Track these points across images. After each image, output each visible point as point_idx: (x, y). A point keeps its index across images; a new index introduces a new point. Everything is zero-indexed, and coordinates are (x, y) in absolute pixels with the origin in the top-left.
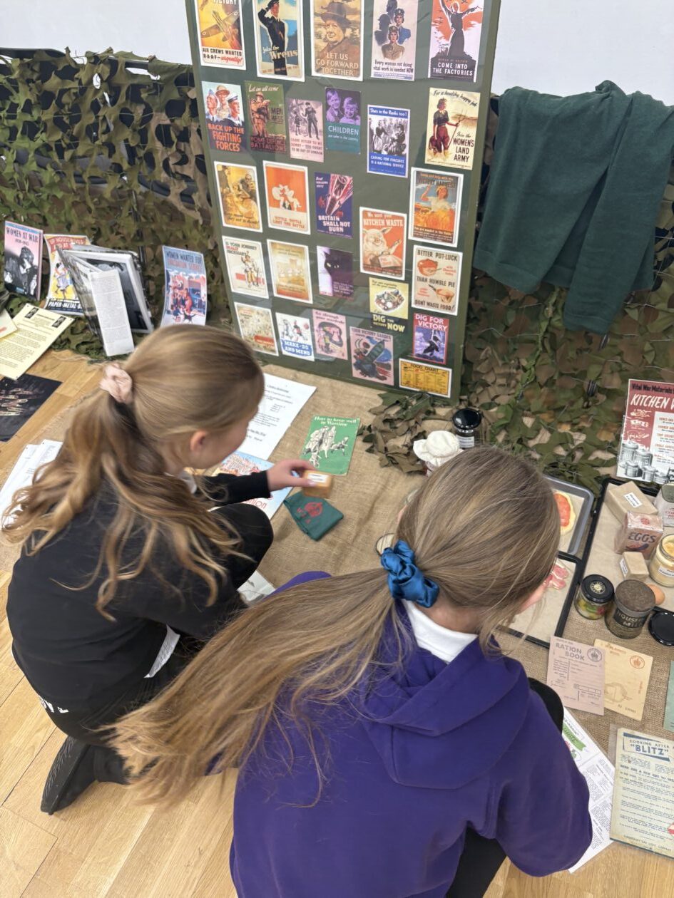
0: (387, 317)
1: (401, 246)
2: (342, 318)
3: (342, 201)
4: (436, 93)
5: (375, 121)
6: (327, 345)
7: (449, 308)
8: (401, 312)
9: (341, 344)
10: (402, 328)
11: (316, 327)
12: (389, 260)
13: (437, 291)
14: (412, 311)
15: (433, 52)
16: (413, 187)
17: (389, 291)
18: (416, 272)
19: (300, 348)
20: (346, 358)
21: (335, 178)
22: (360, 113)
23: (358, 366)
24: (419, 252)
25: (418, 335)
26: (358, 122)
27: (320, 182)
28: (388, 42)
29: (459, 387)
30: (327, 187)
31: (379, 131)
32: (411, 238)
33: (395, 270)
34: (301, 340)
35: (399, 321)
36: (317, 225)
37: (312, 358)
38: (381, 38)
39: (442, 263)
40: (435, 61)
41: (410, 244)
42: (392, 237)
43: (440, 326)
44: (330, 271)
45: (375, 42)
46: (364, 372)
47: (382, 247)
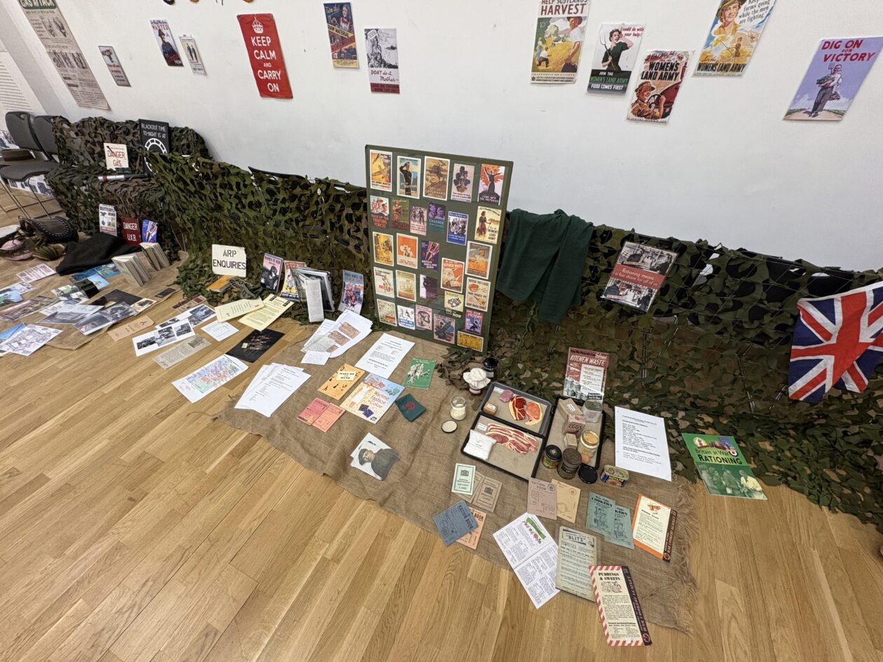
0: (453, 310)
1: (461, 277)
2: (430, 310)
3: (434, 254)
4: (481, 209)
6: (422, 322)
7: (483, 308)
8: (460, 308)
9: (429, 322)
10: (460, 316)
11: (417, 314)
12: (455, 283)
13: (478, 300)
14: (465, 308)
15: (481, 191)
16: (468, 250)
17: (454, 298)
18: (468, 290)
19: (408, 323)
20: (431, 329)
21: (431, 243)
22: (445, 215)
23: (437, 334)
24: (470, 280)
25: (467, 320)
26: (444, 219)
27: (424, 245)
28: (460, 185)
29: (487, 347)
30: (427, 247)
31: (454, 223)
32: (466, 273)
33: (458, 288)
34: (409, 319)
35: (458, 313)
36: (421, 265)
37: (414, 328)
38: (456, 183)
39: (481, 286)
40: (481, 195)
41: (466, 276)
42: (457, 272)
43: (479, 316)
44: (425, 286)
45: (453, 185)
46: (440, 337)
47: (452, 277)
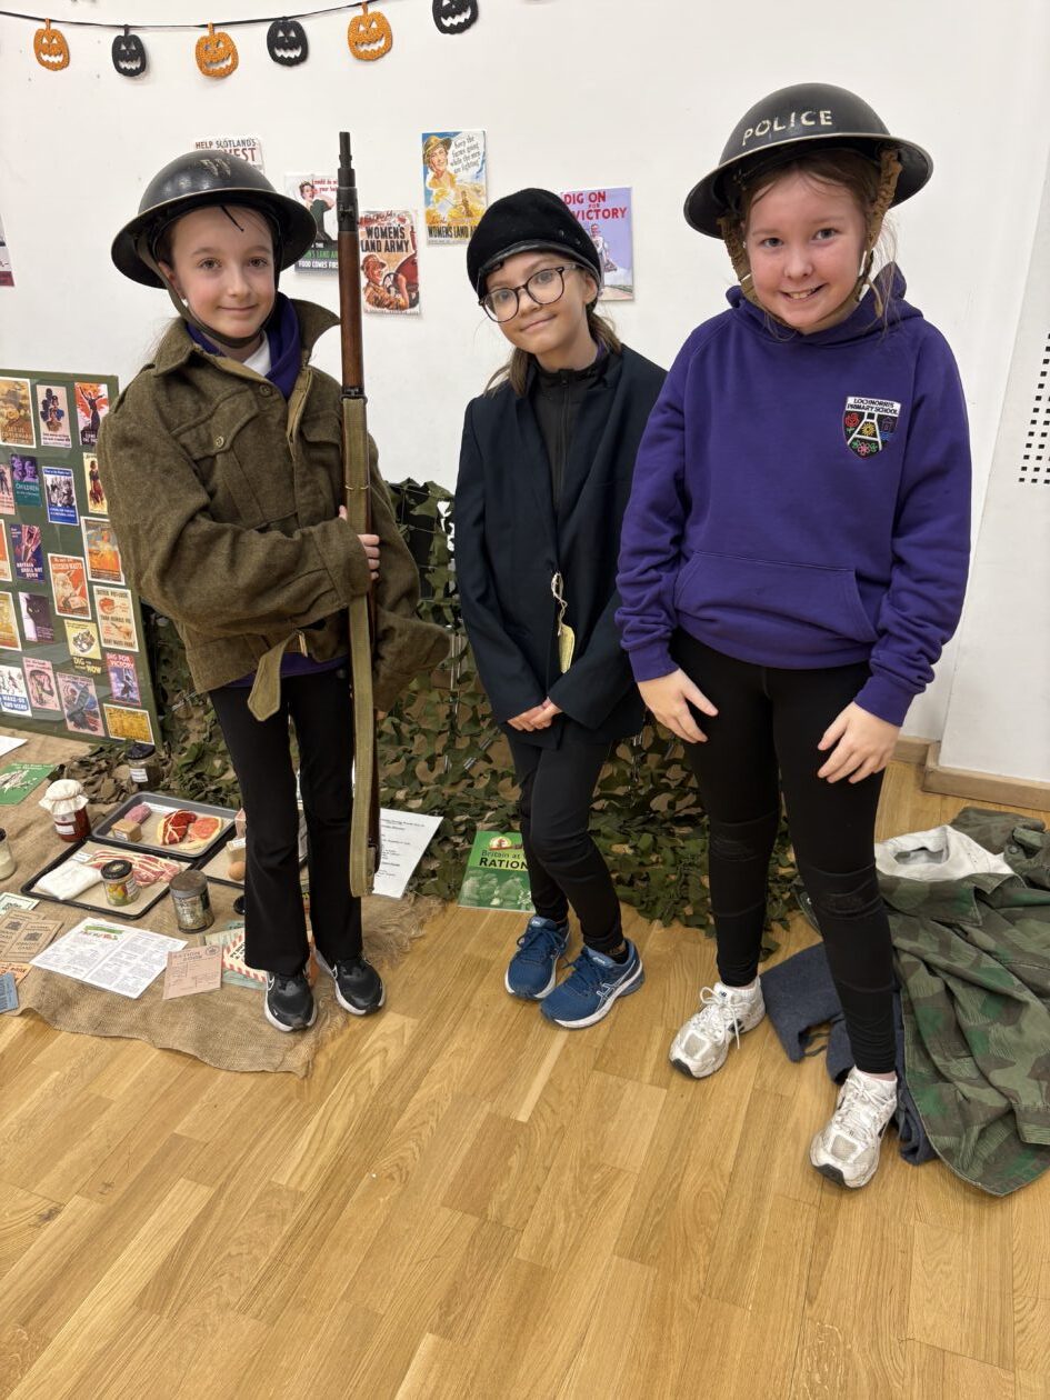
0: (86, 659)
1: (83, 589)
2: (48, 664)
3: (34, 548)
5: (49, 479)
6: (41, 695)
7: (131, 645)
8: (94, 652)
9: (51, 693)
10: (99, 670)
11: (28, 678)
12: (76, 602)
13: (119, 628)
14: (104, 651)
15: (81, 426)
16: (85, 533)
17: (82, 631)
18: (99, 612)
19: (17, 703)
21: (25, 528)
22: (37, 473)
23: (71, 717)
24: (99, 592)
25: (113, 675)
26: (37, 481)
27: (15, 533)
28: (50, 419)
29: (159, 733)
30: (20, 536)
31: (54, 487)
32: (90, 579)
33: (82, 610)
34: (17, 694)
35: (94, 662)
36: (17, 572)
37: (28, 713)
38: (45, 416)
39: (118, 601)
41: (91, 584)
42: (76, 578)
44: (32, 616)
45: (41, 420)
46: (78, 725)
47: (69, 590)
